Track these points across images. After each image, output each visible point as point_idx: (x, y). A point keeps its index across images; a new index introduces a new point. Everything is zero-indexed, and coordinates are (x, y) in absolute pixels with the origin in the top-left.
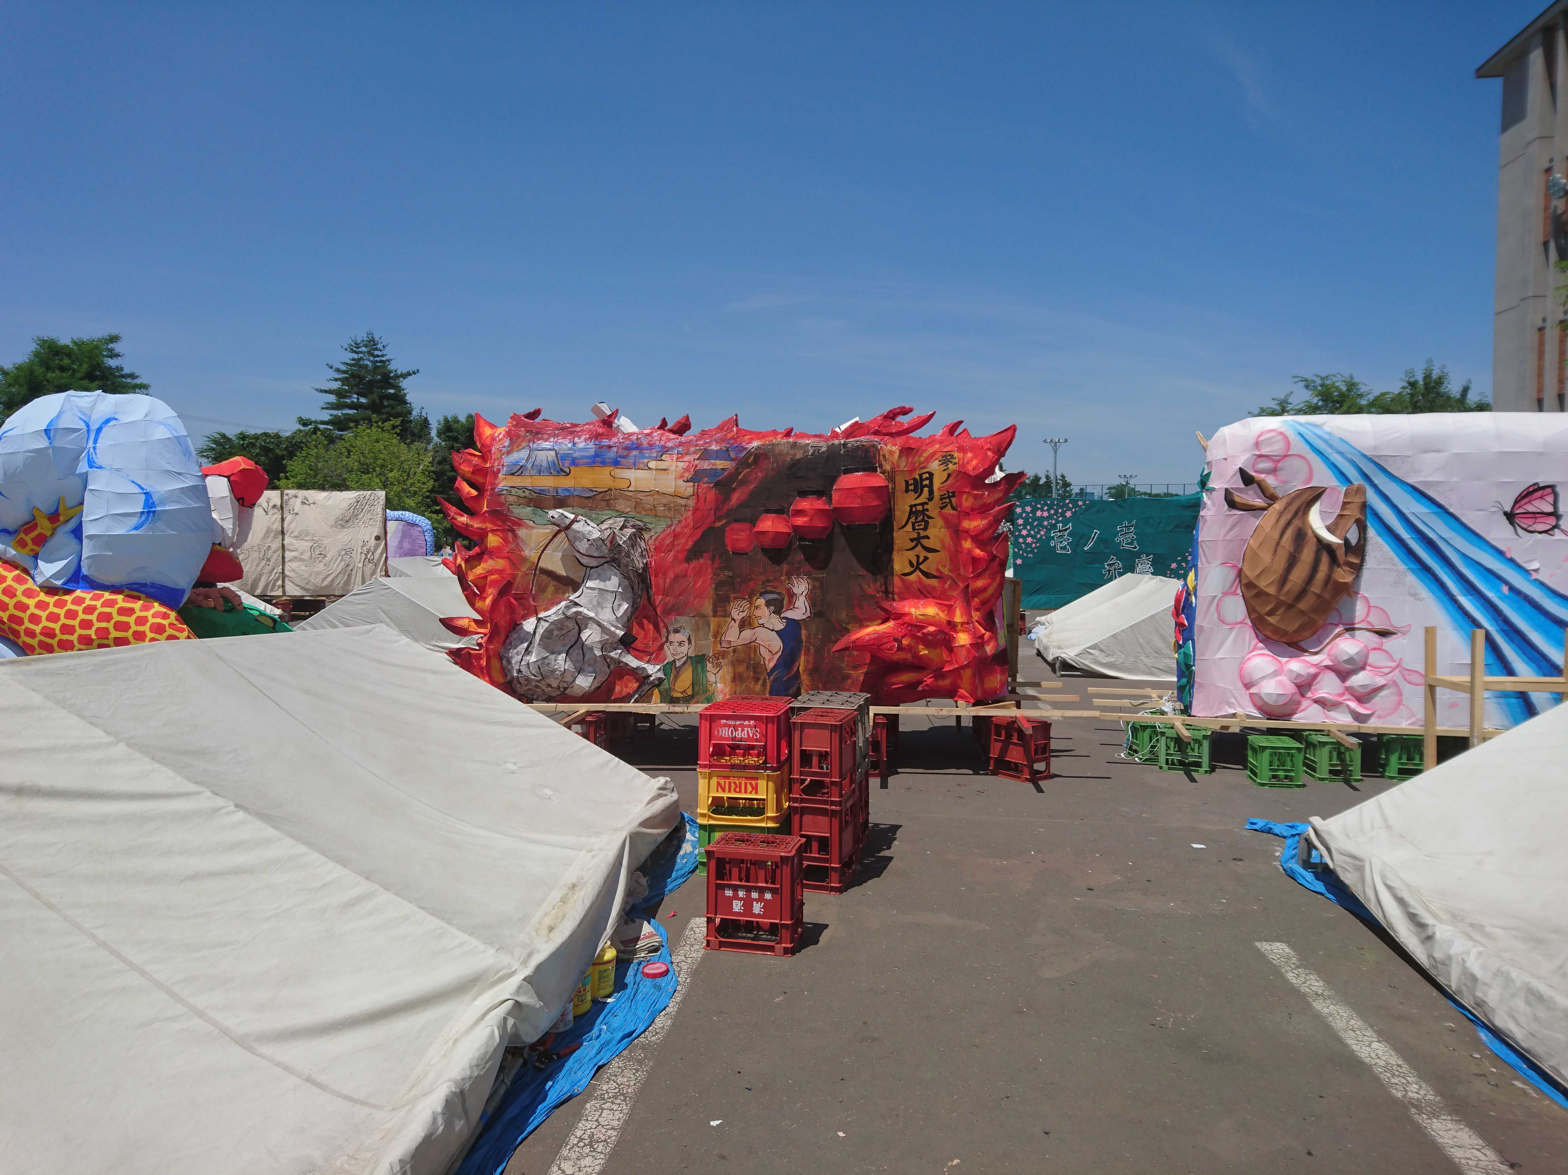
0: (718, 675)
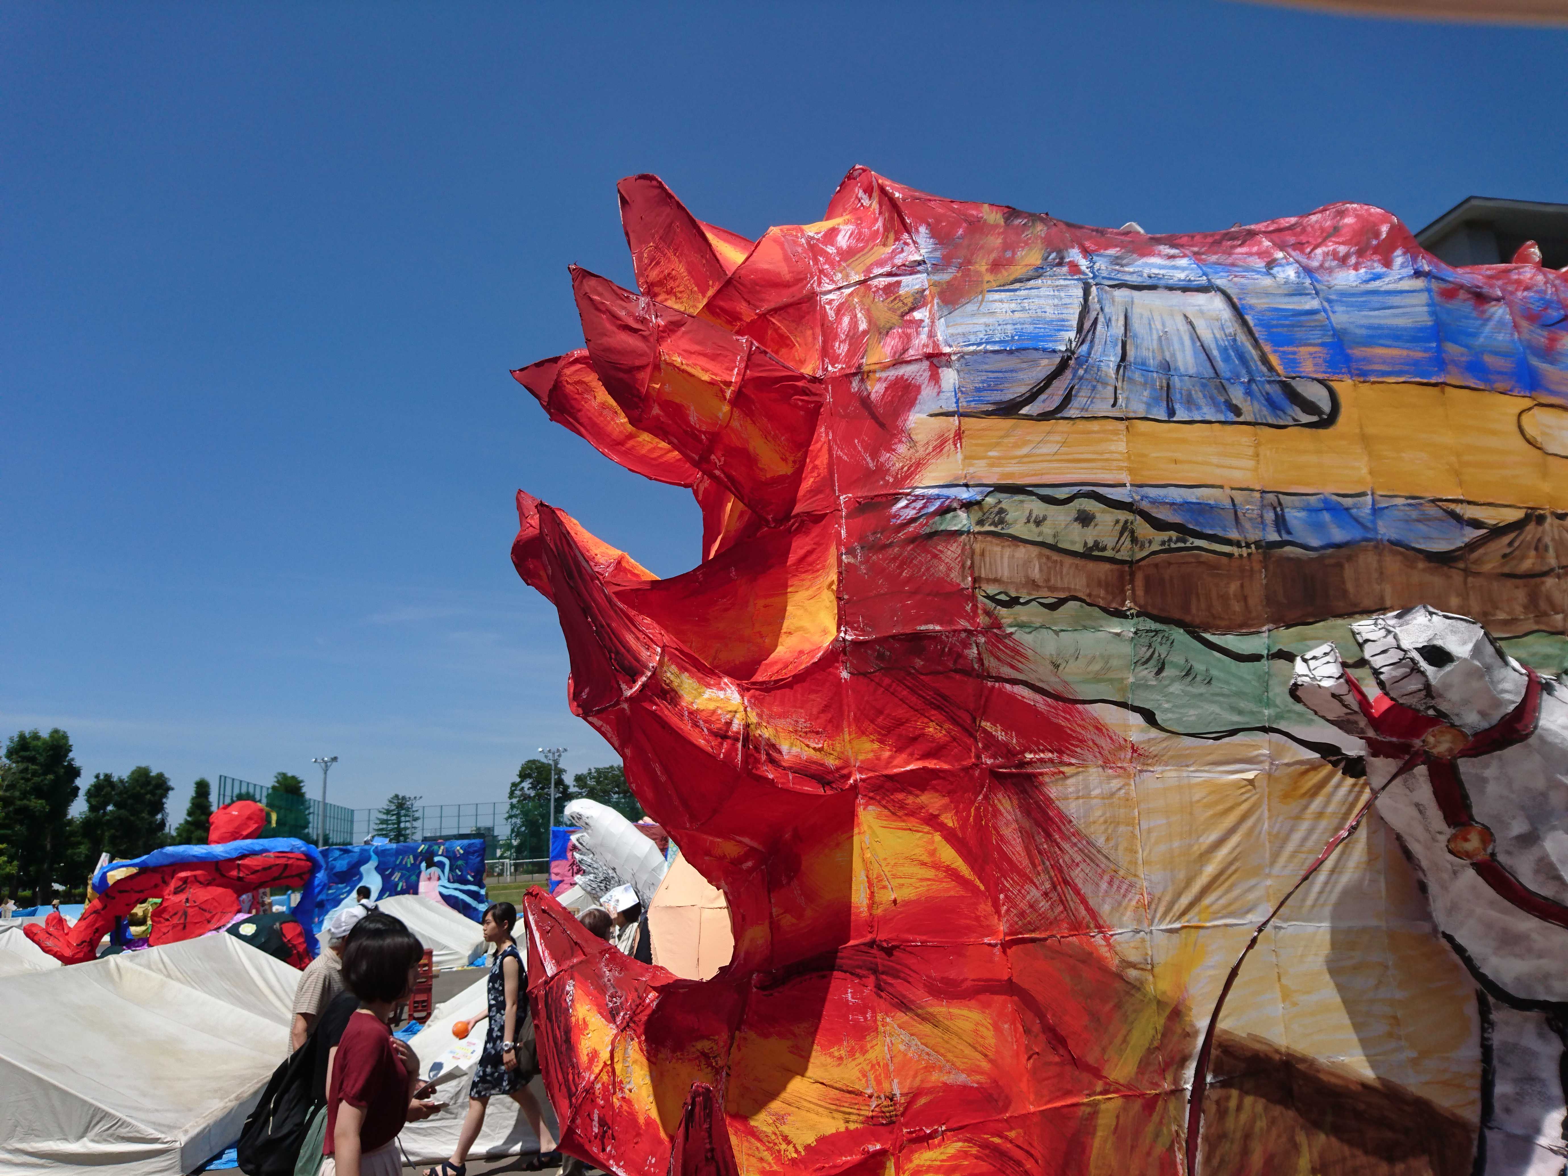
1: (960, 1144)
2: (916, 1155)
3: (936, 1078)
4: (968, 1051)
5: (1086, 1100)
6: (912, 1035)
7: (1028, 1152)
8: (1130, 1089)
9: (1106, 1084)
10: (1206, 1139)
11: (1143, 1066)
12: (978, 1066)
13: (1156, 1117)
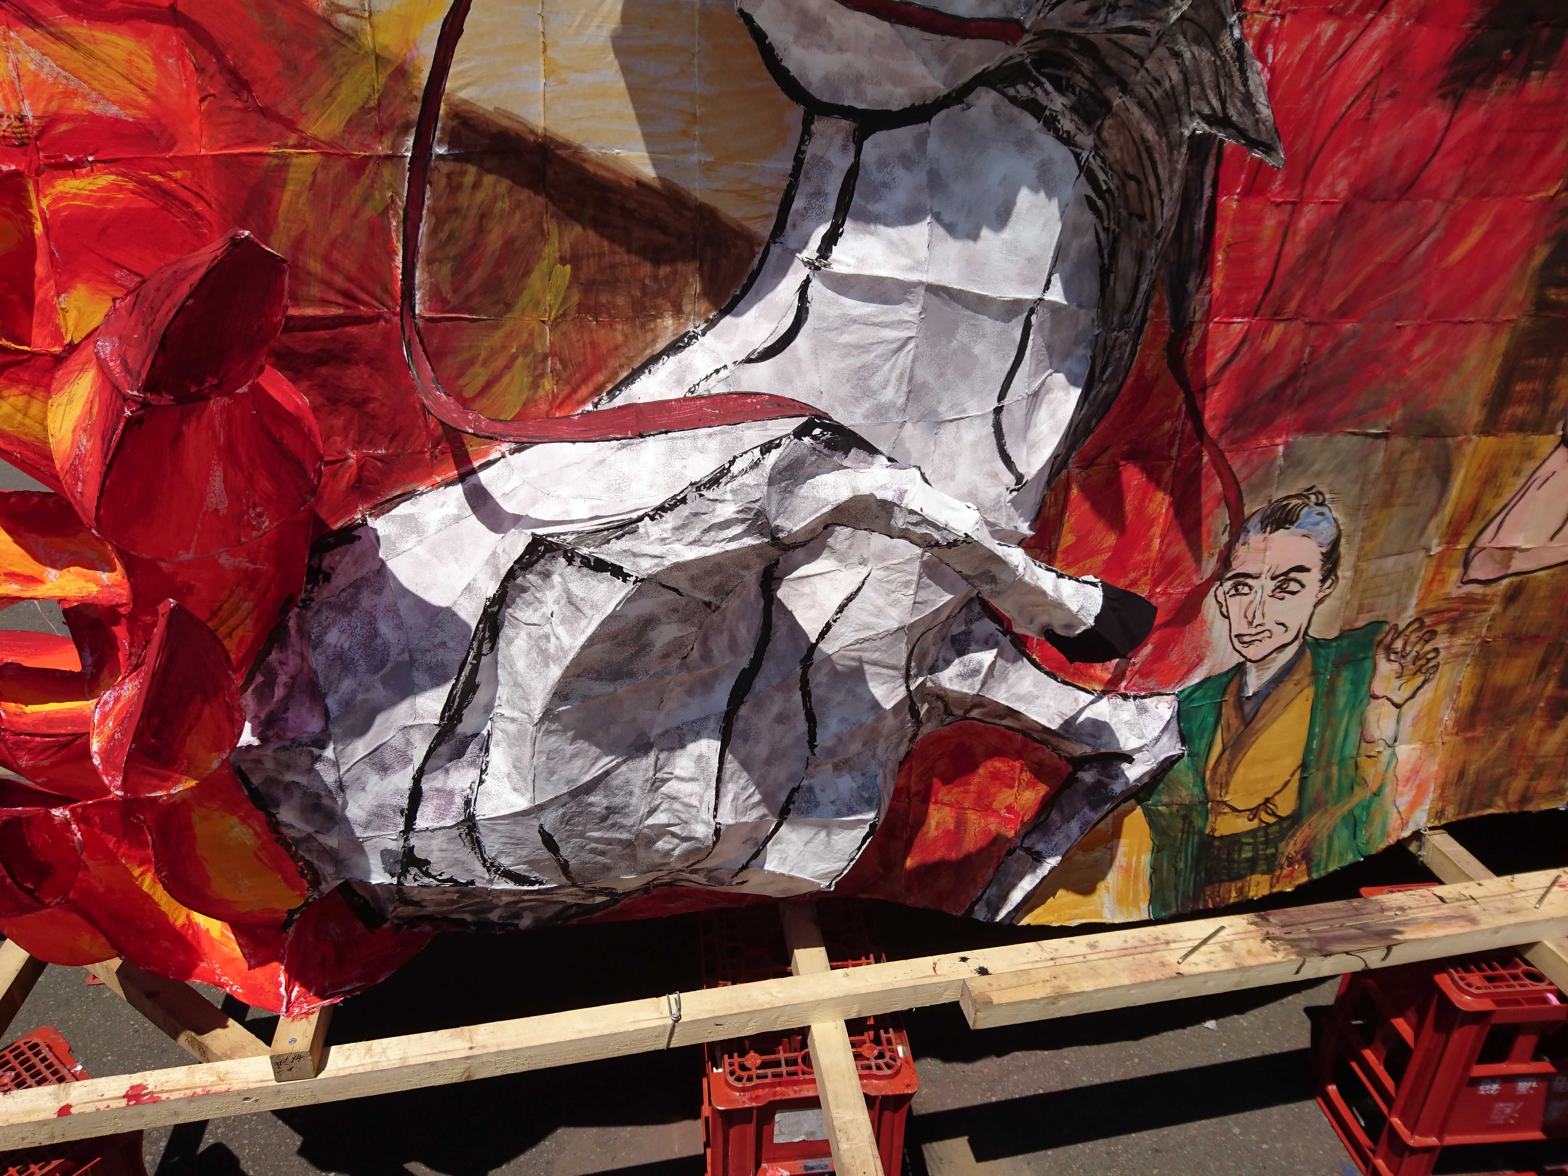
0: (1411, 710)
1: (113, 177)
2: (60, 182)
3: (77, 105)
4: (120, 82)
5: (272, 151)
6: (44, 54)
7: (197, 194)
8: (332, 147)
9: (302, 138)
10: (432, 211)
11: (352, 125)
12: (135, 100)
13: (365, 180)
